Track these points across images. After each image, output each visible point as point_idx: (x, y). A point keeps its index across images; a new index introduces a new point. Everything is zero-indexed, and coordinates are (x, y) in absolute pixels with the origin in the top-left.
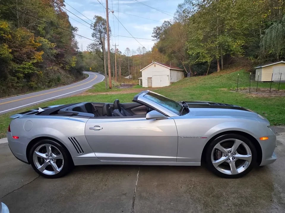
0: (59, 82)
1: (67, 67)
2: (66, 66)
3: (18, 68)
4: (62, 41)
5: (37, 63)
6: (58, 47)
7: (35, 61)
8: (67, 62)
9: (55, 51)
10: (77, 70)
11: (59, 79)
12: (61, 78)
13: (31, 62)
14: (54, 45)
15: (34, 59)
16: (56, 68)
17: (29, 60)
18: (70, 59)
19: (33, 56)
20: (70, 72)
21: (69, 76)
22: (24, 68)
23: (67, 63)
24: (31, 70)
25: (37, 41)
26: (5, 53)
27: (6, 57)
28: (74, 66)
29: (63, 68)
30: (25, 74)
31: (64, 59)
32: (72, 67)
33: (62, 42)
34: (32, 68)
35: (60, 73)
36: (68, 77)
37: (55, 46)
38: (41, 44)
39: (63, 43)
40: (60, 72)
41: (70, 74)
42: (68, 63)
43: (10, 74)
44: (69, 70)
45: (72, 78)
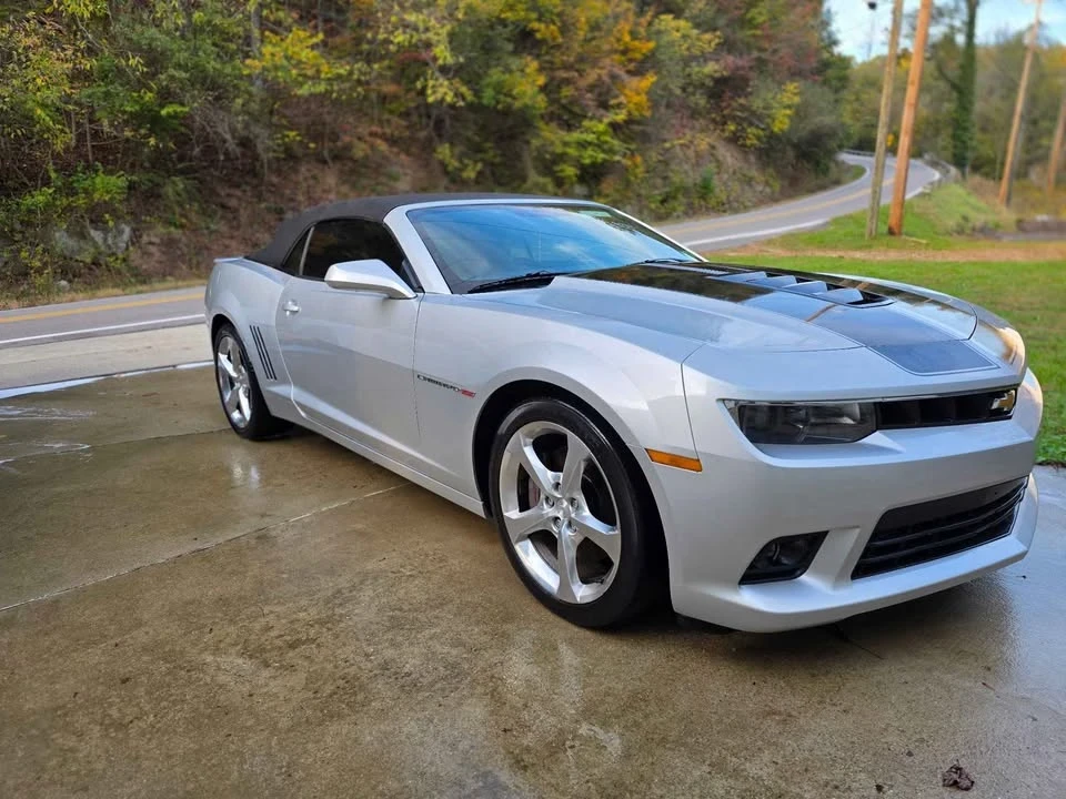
0: (705, 199)
1: (753, 135)
2: (749, 130)
3: (566, 144)
4: (753, 19)
5: (630, 121)
6: (727, 46)
7: (621, 117)
8: (753, 113)
9: (711, 68)
10: (796, 146)
11: (705, 190)
12: (715, 182)
13: (606, 120)
14: (709, 41)
15: (619, 106)
16: (703, 142)
17: (602, 111)
18: (770, 95)
19: (616, 97)
20: (764, 158)
21: (754, 173)
22: (583, 145)
23: (753, 117)
24: (604, 151)
25: (639, 33)
26: (524, 93)
27: (526, 106)
28: (781, 130)
29: (734, 140)
30: (583, 168)
31: (742, 101)
32: (772, 136)
33: (755, 22)
34: (606, 142)
35: (718, 161)
36: (749, 181)
37: (713, 44)
38: (652, 45)
39: (756, 27)
40: (721, 158)
41: (764, 167)
42: (760, 118)
43: (536, 168)
44: (760, 149)
45: (767, 183)
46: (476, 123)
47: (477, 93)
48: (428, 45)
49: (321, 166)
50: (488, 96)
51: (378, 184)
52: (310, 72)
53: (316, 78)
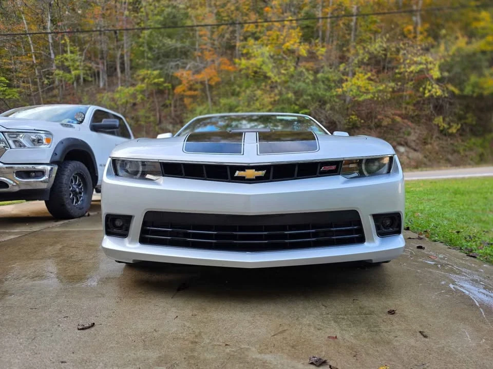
46: (460, 104)
47: (461, 90)
48: (428, 70)
49: (369, 130)
50: (468, 90)
51: (397, 137)
52: (363, 90)
53: (367, 91)
